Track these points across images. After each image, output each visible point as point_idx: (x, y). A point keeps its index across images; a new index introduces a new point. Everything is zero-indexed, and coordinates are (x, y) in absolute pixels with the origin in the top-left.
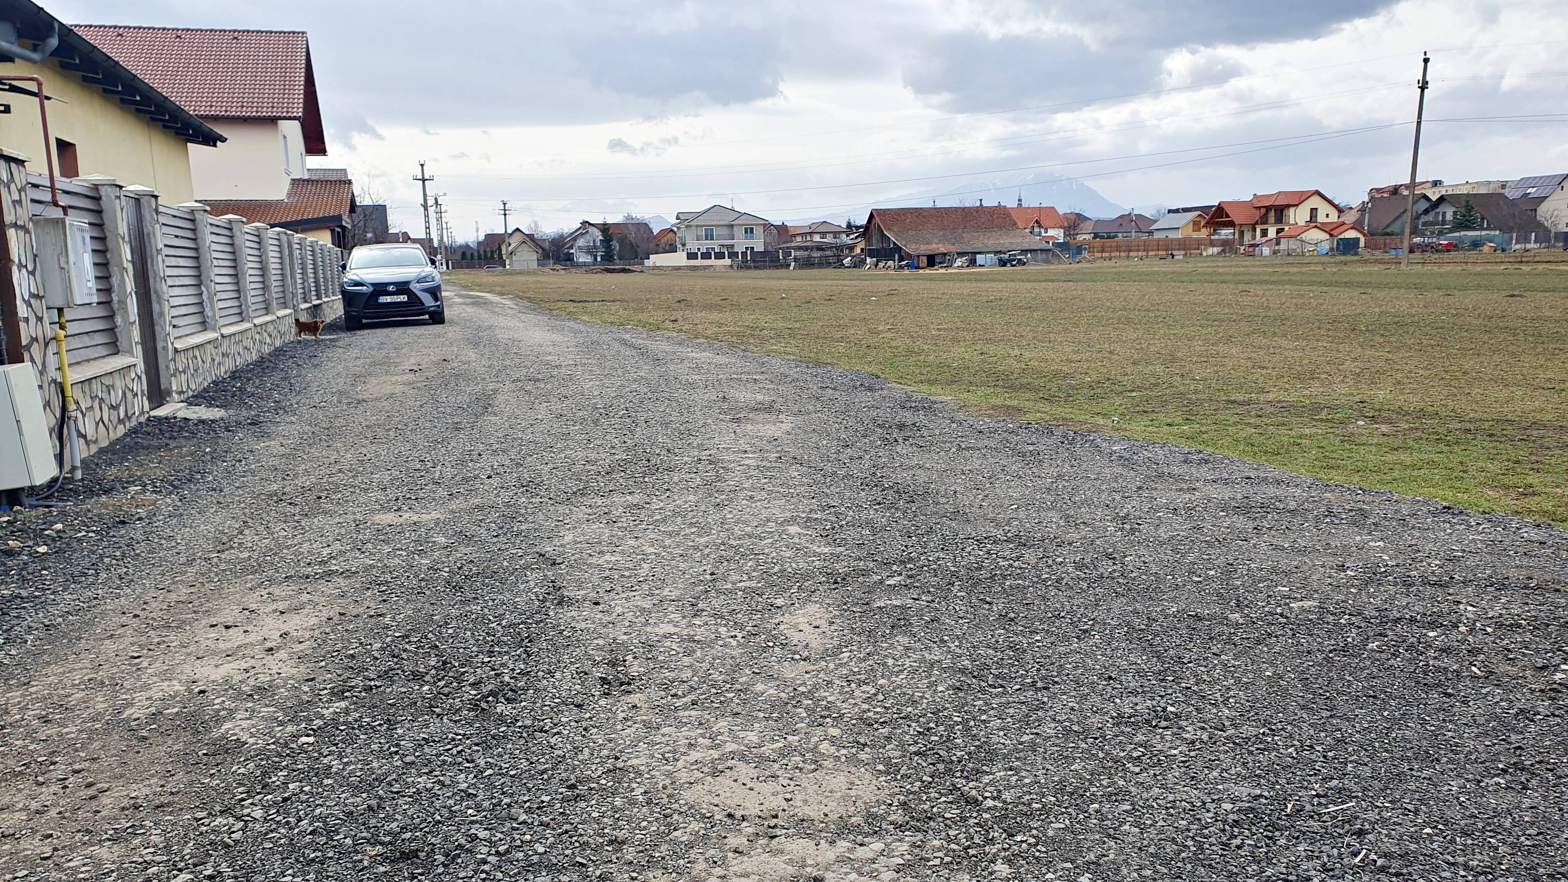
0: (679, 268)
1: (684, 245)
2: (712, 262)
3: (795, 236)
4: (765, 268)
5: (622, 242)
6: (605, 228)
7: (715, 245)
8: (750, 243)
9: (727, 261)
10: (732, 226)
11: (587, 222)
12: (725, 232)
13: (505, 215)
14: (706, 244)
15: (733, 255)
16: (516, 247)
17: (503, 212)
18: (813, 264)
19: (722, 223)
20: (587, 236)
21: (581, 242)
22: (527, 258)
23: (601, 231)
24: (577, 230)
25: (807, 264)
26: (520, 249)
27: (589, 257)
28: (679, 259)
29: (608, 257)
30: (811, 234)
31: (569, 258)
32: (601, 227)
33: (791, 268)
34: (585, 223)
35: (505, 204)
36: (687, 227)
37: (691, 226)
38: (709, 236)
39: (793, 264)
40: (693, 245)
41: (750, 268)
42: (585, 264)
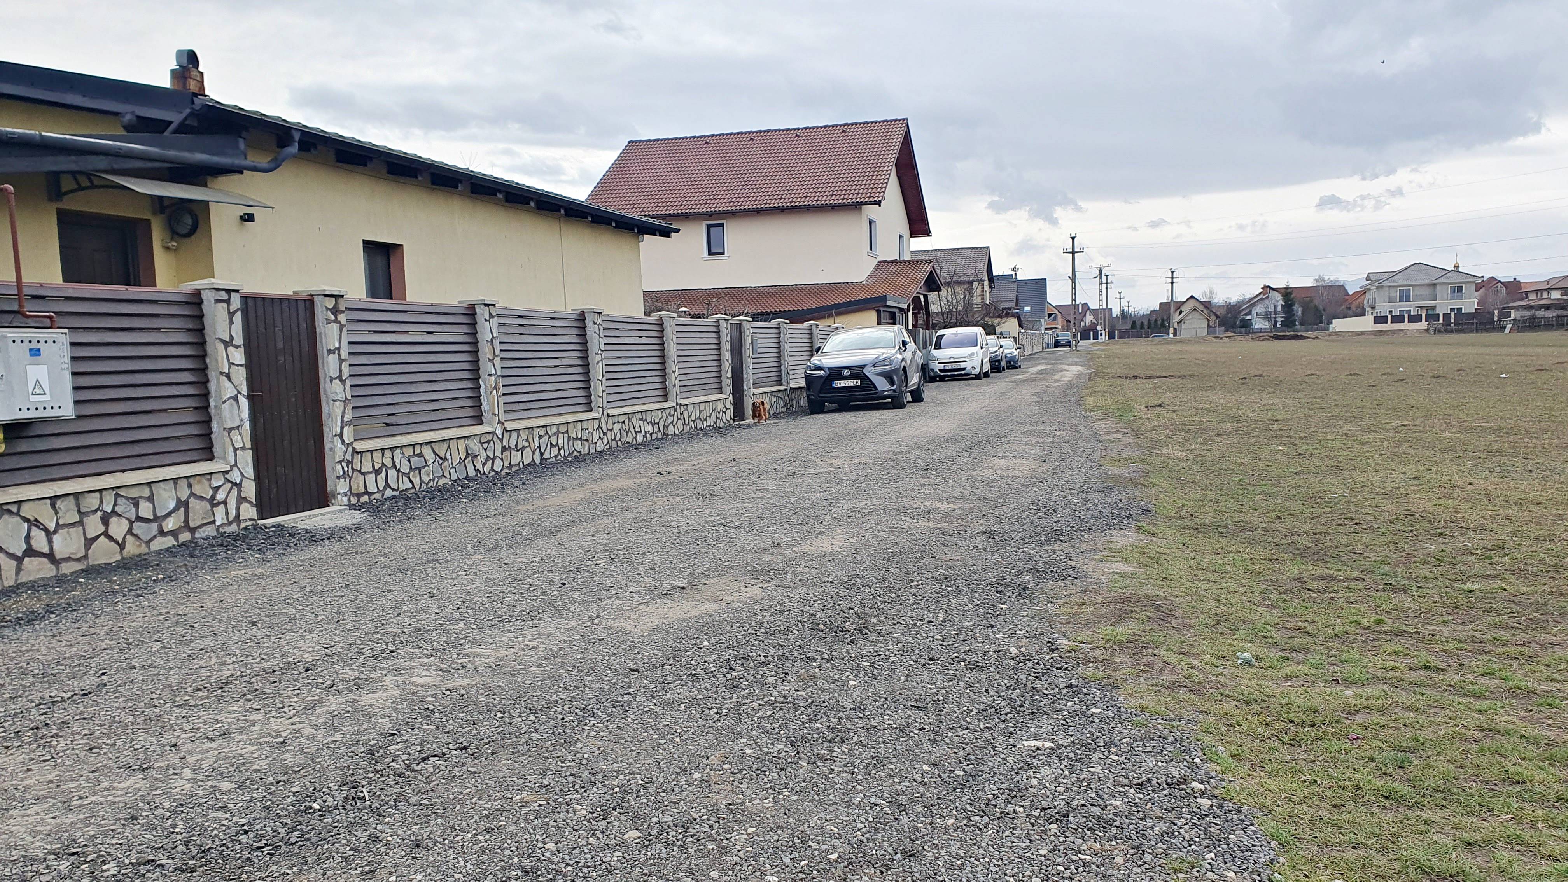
0: (1361, 333)
1: (1373, 308)
2: (1405, 325)
3: (1527, 293)
4: (1471, 331)
5: (1306, 307)
6: (1287, 293)
7: (1412, 307)
8: (1457, 303)
9: (1423, 325)
10: (1435, 285)
11: (1268, 287)
12: (1426, 291)
13: (1172, 283)
14: (1400, 306)
15: (1432, 317)
16: (1187, 315)
17: (1170, 280)
18: (1539, 326)
19: (1423, 282)
20: (1267, 301)
21: (1259, 308)
22: (1197, 326)
23: (1283, 296)
24: (1257, 296)
25: (1531, 325)
26: (1190, 317)
27: (1267, 323)
28: (1365, 323)
29: (1289, 323)
30: (1548, 290)
31: (1246, 325)
32: (1283, 291)
33: (1507, 331)
34: (1266, 288)
35: (1173, 272)
36: (1378, 288)
37: (1382, 287)
38: (1405, 297)
39: (1509, 326)
40: (1383, 308)
41: (1452, 331)
42: (1261, 331)
